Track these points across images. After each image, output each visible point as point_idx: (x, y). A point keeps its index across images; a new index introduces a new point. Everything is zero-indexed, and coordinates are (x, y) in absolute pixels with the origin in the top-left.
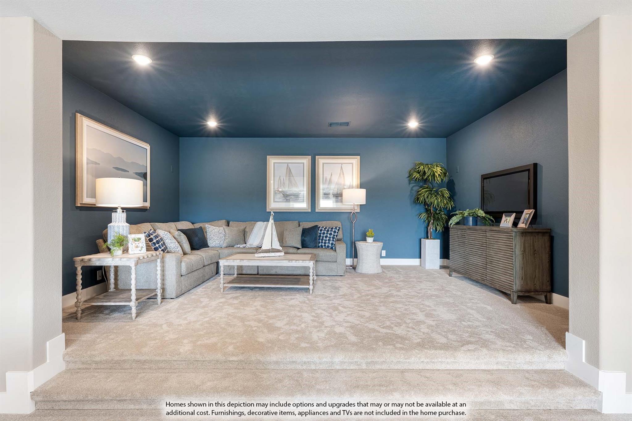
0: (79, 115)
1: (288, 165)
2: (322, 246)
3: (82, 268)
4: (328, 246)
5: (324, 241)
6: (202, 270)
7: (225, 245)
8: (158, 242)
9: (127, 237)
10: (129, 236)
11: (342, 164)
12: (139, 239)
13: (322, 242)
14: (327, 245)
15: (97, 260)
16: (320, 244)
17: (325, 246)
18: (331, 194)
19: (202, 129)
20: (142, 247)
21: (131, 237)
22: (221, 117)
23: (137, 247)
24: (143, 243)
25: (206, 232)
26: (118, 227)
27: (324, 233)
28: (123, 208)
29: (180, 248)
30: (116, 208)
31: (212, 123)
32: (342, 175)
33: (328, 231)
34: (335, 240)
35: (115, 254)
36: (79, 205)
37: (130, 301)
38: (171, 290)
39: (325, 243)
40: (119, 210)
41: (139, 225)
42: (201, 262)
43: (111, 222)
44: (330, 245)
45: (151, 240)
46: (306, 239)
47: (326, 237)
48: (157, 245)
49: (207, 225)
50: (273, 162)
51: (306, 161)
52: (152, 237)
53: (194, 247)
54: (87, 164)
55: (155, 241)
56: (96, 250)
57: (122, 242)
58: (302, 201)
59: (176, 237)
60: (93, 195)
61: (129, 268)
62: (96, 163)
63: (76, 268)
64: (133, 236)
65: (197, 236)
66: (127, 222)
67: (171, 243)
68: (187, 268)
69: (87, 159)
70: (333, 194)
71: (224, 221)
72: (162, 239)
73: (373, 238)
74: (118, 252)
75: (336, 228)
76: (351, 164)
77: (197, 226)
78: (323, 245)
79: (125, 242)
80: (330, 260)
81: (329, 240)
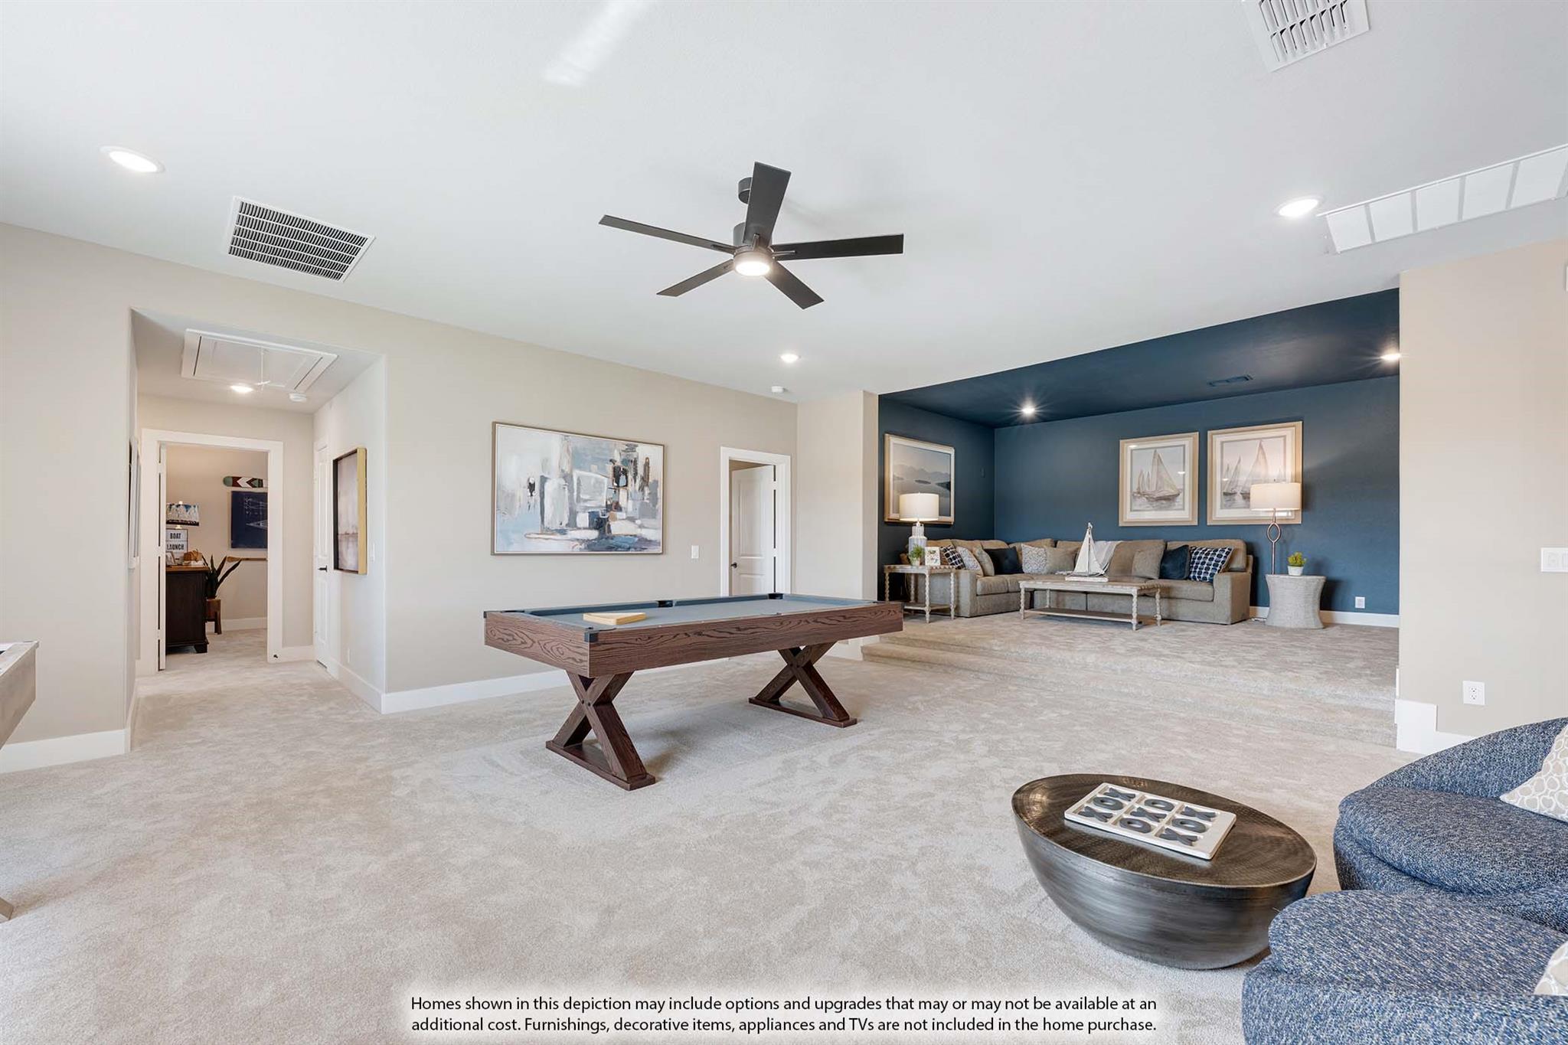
0: (887, 435)
1: (1155, 451)
2: (1194, 578)
3: (890, 574)
4: (1205, 579)
5: (1198, 570)
6: (1005, 596)
7: (1045, 571)
8: (954, 558)
9: (924, 549)
10: (926, 548)
11: (1261, 439)
12: (935, 552)
13: (1195, 572)
14: (1202, 576)
15: (900, 569)
16: (1192, 575)
17: (1199, 577)
18: (1239, 493)
19: (1016, 417)
20: (937, 560)
21: (928, 549)
22: (1040, 403)
23: (932, 559)
24: (937, 556)
25: (1021, 554)
26: (917, 539)
27: (1200, 558)
28: (921, 522)
29: (979, 568)
30: (916, 522)
31: (1029, 410)
32: (1261, 460)
33: (1208, 554)
34: (1218, 568)
35: (913, 564)
36: (887, 520)
37: (925, 606)
38: (965, 609)
39: (1200, 573)
40: (918, 524)
41: (939, 541)
42: (1002, 585)
43: (911, 535)
44: (1208, 577)
45: (948, 555)
46: (1167, 566)
47: (1203, 563)
48: (954, 561)
49: (1022, 545)
50: (1130, 448)
51: (1188, 442)
52: (948, 552)
53: (999, 570)
54: (894, 480)
55: (951, 557)
56: (900, 562)
57: (920, 553)
58: (1181, 507)
59: (977, 555)
60: (898, 511)
61: (924, 575)
62: (902, 479)
63: (885, 575)
64: (929, 548)
65: (1007, 558)
66: (925, 535)
67: (969, 560)
68: (983, 589)
69: (894, 476)
70: (1242, 494)
71: (1049, 539)
72: (959, 556)
73: (1302, 568)
74: (916, 562)
75: (1223, 550)
76: (1282, 438)
77: (1011, 546)
78: (1197, 575)
79: (922, 554)
80: (1201, 598)
81: (1207, 569)
